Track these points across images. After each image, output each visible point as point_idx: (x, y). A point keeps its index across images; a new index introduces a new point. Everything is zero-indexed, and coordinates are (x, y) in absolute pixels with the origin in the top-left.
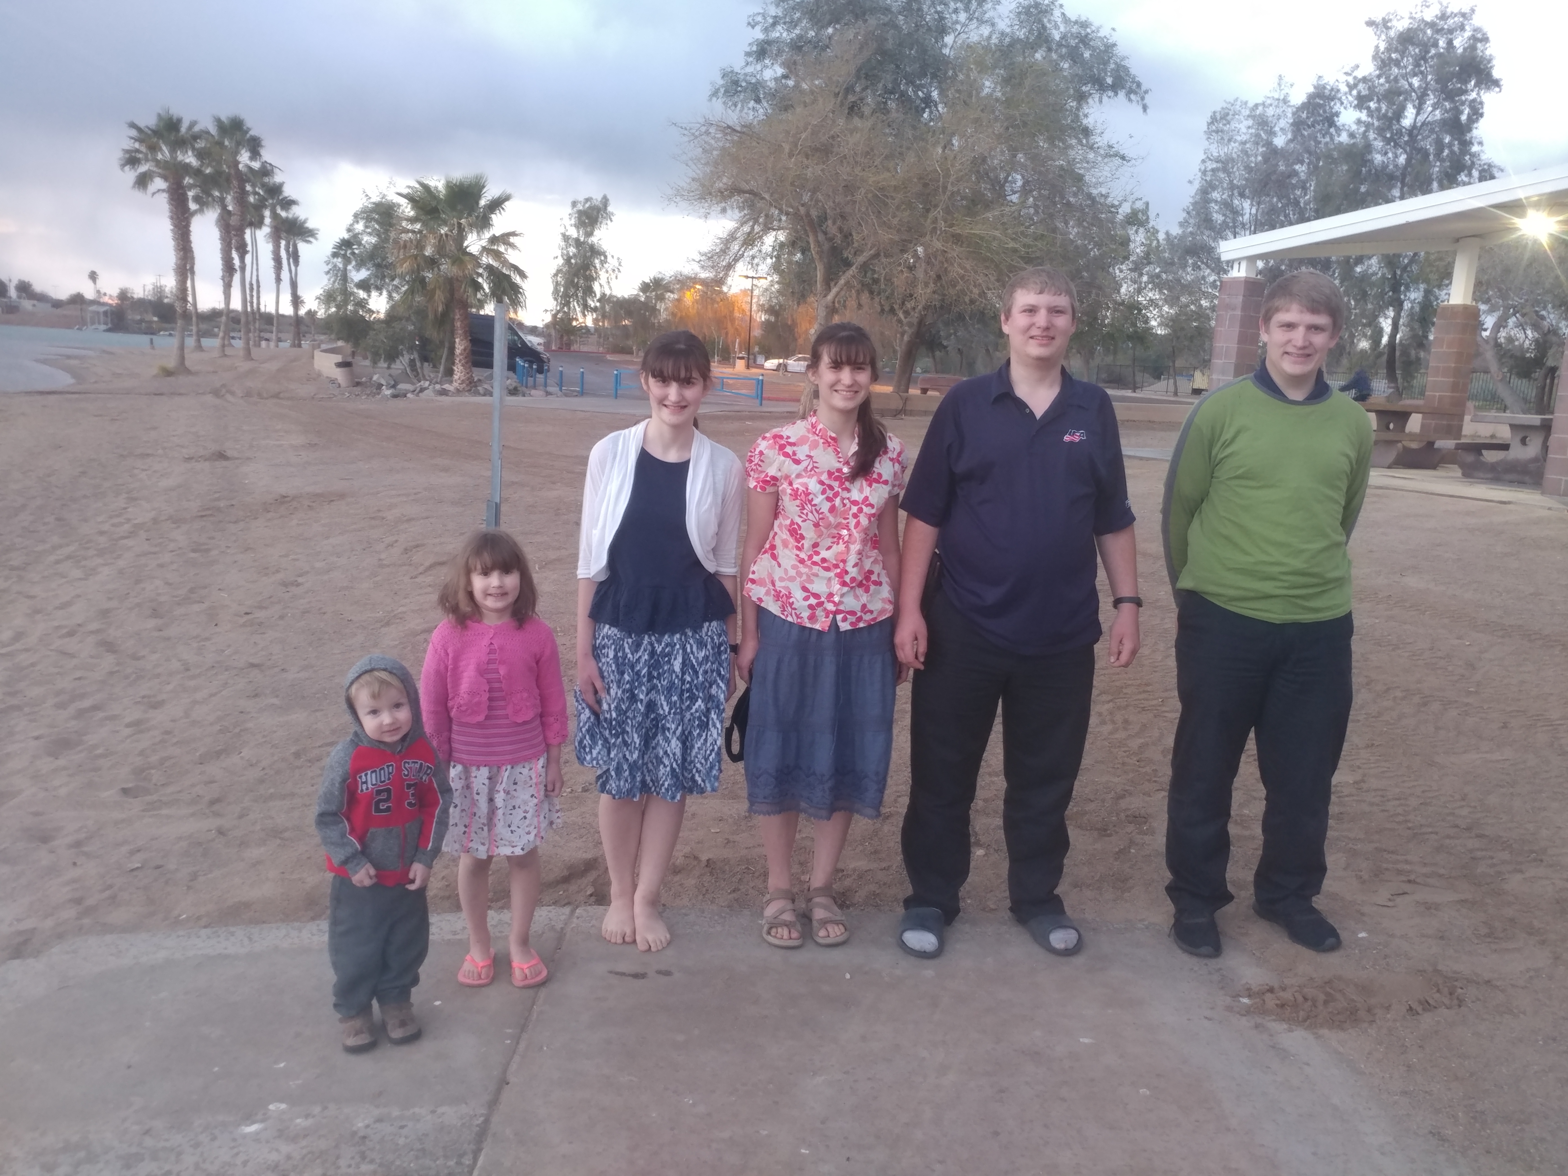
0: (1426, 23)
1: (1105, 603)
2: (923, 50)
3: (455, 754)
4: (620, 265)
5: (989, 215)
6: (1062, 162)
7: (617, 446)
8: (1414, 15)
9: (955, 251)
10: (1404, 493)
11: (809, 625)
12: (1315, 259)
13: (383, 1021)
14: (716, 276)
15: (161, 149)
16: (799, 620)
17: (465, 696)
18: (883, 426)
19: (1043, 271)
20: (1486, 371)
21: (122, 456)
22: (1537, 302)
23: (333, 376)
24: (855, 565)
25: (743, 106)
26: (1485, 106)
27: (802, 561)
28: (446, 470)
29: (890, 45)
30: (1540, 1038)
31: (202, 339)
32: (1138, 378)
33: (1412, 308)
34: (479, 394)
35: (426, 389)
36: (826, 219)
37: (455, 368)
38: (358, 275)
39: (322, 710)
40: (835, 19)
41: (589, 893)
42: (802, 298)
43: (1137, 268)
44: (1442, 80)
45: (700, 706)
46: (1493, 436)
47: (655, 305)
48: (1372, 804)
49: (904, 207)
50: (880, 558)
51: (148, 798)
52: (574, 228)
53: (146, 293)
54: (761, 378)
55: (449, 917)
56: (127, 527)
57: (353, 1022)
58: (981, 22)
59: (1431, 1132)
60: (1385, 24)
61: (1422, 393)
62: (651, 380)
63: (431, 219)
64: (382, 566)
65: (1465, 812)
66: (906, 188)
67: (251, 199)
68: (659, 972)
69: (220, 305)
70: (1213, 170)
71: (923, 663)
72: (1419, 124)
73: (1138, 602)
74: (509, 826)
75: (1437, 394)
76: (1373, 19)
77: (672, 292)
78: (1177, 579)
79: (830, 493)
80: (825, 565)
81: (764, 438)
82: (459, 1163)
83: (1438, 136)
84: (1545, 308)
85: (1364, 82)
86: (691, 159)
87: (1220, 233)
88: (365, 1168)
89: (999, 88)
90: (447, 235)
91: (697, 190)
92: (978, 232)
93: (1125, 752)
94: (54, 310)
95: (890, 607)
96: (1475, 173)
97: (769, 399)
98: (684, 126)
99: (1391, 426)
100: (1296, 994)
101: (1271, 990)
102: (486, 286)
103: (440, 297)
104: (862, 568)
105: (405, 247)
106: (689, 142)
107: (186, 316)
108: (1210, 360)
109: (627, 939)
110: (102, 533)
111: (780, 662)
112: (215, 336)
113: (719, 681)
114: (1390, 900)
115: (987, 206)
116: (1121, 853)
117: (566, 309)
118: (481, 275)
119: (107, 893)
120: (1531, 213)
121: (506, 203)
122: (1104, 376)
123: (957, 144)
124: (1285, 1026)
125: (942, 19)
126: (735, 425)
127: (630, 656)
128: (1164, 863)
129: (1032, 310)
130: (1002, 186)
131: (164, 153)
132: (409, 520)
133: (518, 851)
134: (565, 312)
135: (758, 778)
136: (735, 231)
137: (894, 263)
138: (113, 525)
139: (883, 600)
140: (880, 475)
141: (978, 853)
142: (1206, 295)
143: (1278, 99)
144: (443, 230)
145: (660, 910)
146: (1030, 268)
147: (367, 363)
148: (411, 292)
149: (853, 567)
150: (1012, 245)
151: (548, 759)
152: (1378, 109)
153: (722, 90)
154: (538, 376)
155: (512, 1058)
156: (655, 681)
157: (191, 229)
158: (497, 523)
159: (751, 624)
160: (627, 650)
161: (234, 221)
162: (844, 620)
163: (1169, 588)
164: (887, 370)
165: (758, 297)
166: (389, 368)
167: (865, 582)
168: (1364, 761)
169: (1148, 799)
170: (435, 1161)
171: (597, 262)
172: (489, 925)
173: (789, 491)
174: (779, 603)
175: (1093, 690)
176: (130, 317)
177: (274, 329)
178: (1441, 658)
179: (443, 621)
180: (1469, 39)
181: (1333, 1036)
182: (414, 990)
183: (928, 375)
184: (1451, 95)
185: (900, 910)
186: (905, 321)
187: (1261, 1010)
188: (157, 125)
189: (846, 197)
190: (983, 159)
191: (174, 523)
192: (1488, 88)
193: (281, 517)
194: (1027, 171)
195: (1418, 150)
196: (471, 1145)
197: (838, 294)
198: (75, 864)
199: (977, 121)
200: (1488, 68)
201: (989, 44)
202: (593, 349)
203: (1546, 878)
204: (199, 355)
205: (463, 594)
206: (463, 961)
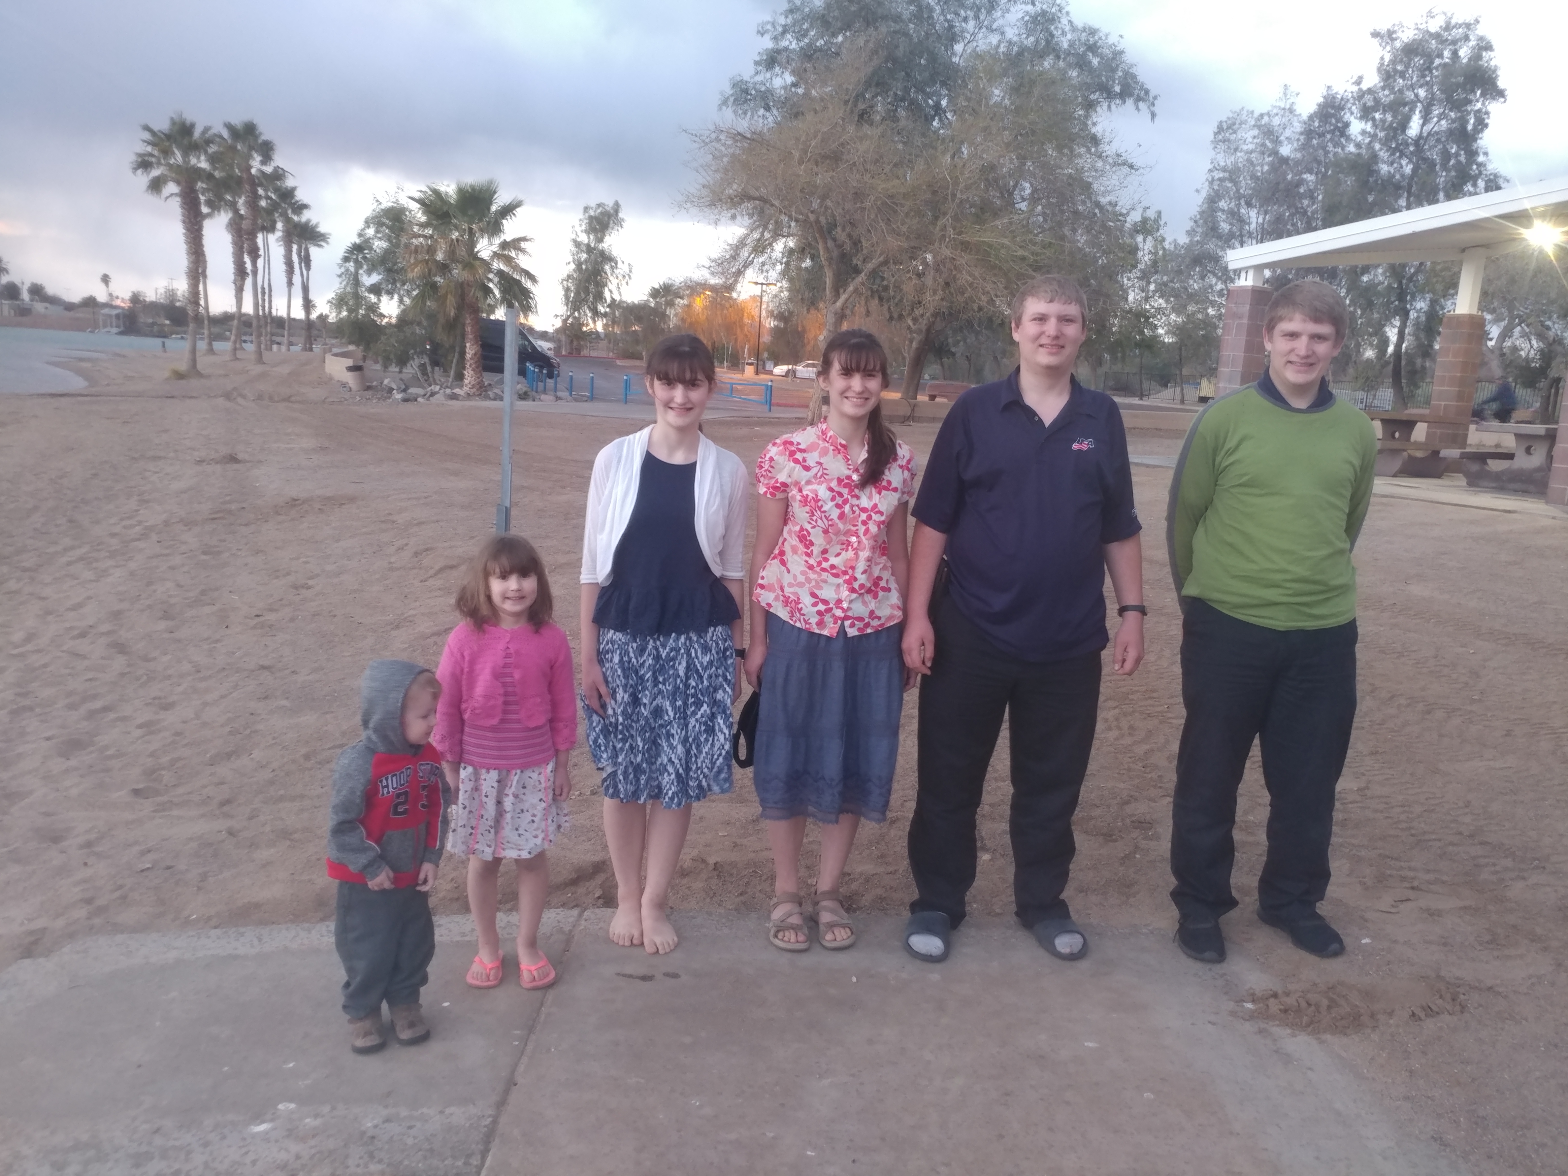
0: (1431, 35)
1: (1112, 608)
2: (933, 58)
3: (466, 756)
4: (631, 271)
5: (998, 223)
6: (1070, 171)
7: (622, 450)
8: (1420, 26)
9: (963, 259)
10: (1409, 501)
11: (817, 631)
12: (1322, 268)
13: (392, 1021)
14: (725, 283)
15: (173, 153)
16: (807, 626)
17: (480, 699)
18: (893, 433)
19: (1054, 279)
21: (134, 458)
22: (1544, 312)
23: (345, 380)
24: (864, 572)
25: (752, 115)
26: (1491, 115)
27: (811, 567)
28: (455, 473)
29: (900, 53)
30: (1541, 1044)
31: (214, 343)
32: (1146, 385)
33: (1418, 317)
34: (490, 399)
35: (437, 393)
36: (835, 226)
37: (466, 373)
38: (370, 279)
39: (332, 712)
40: (847, 26)
41: (597, 895)
42: (812, 303)
43: (1145, 276)
44: (1449, 91)
45: (705, 711)
46: (1497, 446)
47: (665, 310)
48: (1376, 811)
49: (912, 214)
50: (889, 564)
51: (160, 799)
52: (584, 234)
53: (158, 296)
54: (770, 384)
55: (458, 918)
56: (138, 529)
57: (362, 1023)
58: (990, 30)
59: (1433, 1137)
60: (1390, 36)
61: (1427, 402)
62: (657, 383)
63: (442, 224)
64: (392, 569)
65: (1467, 819)
66: (915, 195)
67: (263, 203)
68: (667, 975)
69: (232, 308)
70: (1220, 179)
71: (930, 668)
72: (1425, 135)
73: (1142, 610)
74: (517, 829)
75: (1443, 403)
76: (1378, 30)
77: (682, 298)
78: (1183, 586)
79: (839, 500)
80: (834, 571)
81: (774, 444)
82: (466, 1164)
83: (1444, 146)
84: (1550, 318)
85: (1369, 94)
86: (702, 166)
87: (1227, 242)
88: (374, 1168)
89: (1007, 96)
90: (457, 240)
91: (707, 196)
92: (986, 240)
93: (1130, 758)
94: (66, 312)
95: (899, 614)
96: (1481, 184)
97: (778, 405)
98: (694, 132)
99: (1397, 435)
100: (1300, 1000)
101: (1275, 995)
102: (497, 292)
103: (451, 301)
104: (871, 574)
105: (416, 251)
106: (700, 148)
107: (198, 319)
108: (1216, 369)
109: (635, 942)
110: (113, 535)
111: (789, 667)
112: (227, 339)
113: (726, 686)
114: (1393, 906)
115: (996, 214)
116: (1125, 859)
117: (576, 314)
118: (490, 280)
119: (117, 894)
120: (1537, 223)
121: (517, 209)
122: (1111, 383)
123: (966, 152)
124: (1289, 1031)
125: (951, 27)
126: (744, 431)
127: (634, 660)
128: (1169, 869)
129: (1042, 319)
130: (1011, 194)
131: (178, 157)
132: (420, 524)
133: (525, 855)
134: (575, 318)
135: (767, 783)
136: (745, 237)
137: (903, 270)
138: (125, 527)
139: (892, 606)
140: (889, 483)
141: (984, 857)
142: (1213, 304)
143: (1284, 109)
144: (455, 235)
145: (668, 913)
146: (1039, 277)
147: (378, 367)
148: (422, 297)
149: (862, 573)
150: (1020, 252)
151: (556, 763)
152: (1383, 121)
153: (732, 99)
154: (548, 380)
155: (520, 1058)
156: (660, 686)
157: (204, 233)
159: (760, 629)
160: (632, 655)
161: (246, 225)
162: (852, 625)
163: (1174, 595)
164: (896, 376)
165: (768, 303)
166: (400, 372)
167: (874, 588)
168: (1368, 768)
169: (1154, 804)
170: (443, 1161)
171: (607, 268)
172: (497, 926)
173: (799, 498)
174: (788, 608)
175: (1100, 696)
176: (142, 320)
177: (286, 333)
178: (1445, 666)
179: (461, 624)
180: (1473, 48)
181: (1334, 1041)
182: (422, 990)
183: (937, 382)
184: (1456, 105)
185: (906, 914)
186: (914, 328)
187: (1263, 1015)
188: (171, 129)
189: (855, 203)
190: (992, 167)
191: (186, 526)
192: (1494, 99)
193: (292, 520)
194: (1035, 178)
195: (1425, 160)
196: (479, 1146)
197: (847, 300)
198: (86, 864)
199: (986, 129)
200: (1492, 78)
201: (997, 52)
202: (603, 354)
203: (1549, 885)
204: (211, 359)
205: (482, 598)
206: (472, 962)
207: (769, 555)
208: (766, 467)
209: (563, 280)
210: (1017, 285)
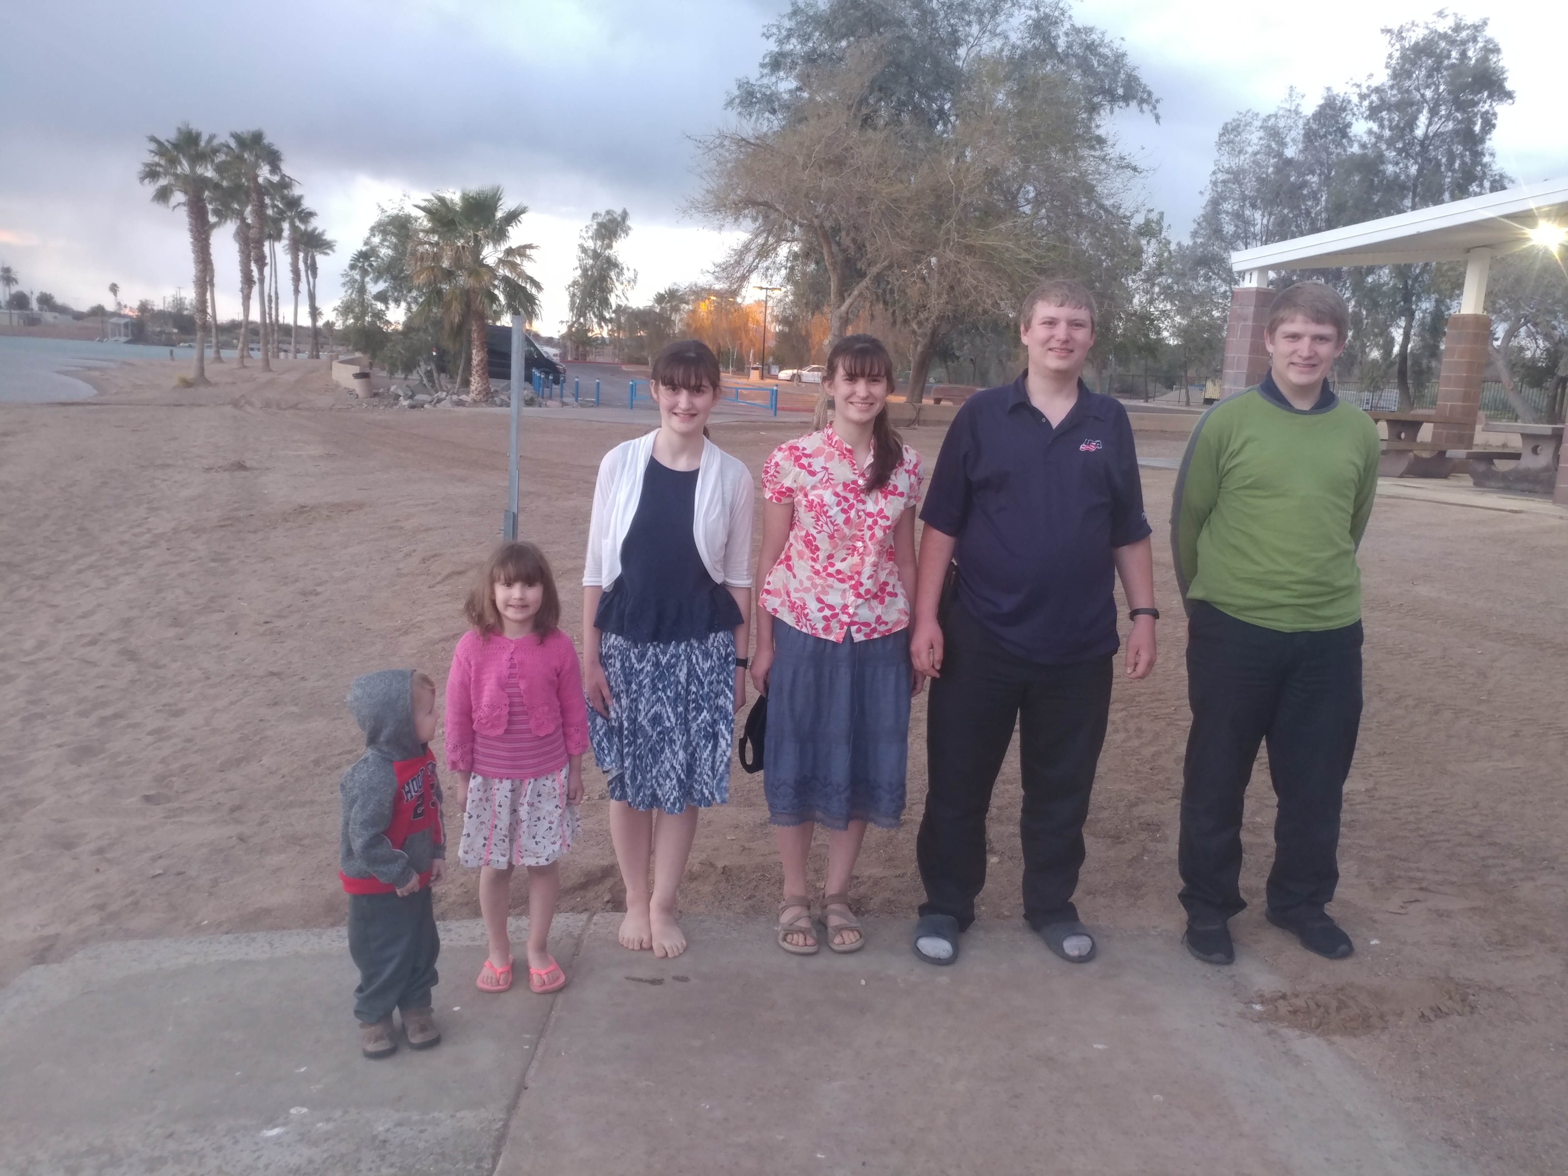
0: (1440, 35)
1: (1122, 612)
2: (936, 63)
3: (478, 766)
4: (636, 277)
5: (1002, 226)
6: (1074, 174)
7: (627, 454)
8: (1430, 26)
9: (968, 263)
10: (1415, 502)
11: (823, 636)
12: (1328, 269)
13: (403, 1026)
14: (730, 287)
15: (180, 163)
16: (814, 632)
17: (486, 709)
18: (899, 436)
19: (1064, 283)
20: (1498, 381)
21: (142, 467)
22: (1550, 312)
23: (351, 387)
24: (870, 577)
25: (757, 119)
26: (1498, 116)
27: (817, 573)
28: (462, 480)
29: (904, 58)
30: (1551, 1045)
31: (221, 351)
32: (1151, 387)
33: (1424, 317)
34: (496, 405)
35: (443, 399)
36: (840, 230)
37: (472, 379)
38: (374, 288)
39: (341, 718)
40: (850, 31)
41: (606, 899)
42: (817, 307)
43: (1150, 278)
44: (1455, 91)
45: (706, 717)
46: (1504, 446)
47: (670, 315)
48: (1384, 812)
49: (917, 218)
50: (896, 569)
51: (171, 805)
52: (591, 240)
53: (166, 305)
54: (775, 388)
55: (467, 923)
56: (147, 537)
57: (373, 1028)
58: (994, 34)
59: (1443, 1139)
60: (1400, 36)
61: (1433, 403)
62: (662, 388)
63: (448, 231)
64: (400, 575)
65: (1476, 820)
66: (919, 199)
67: (270, 212)
68: (676, 978)
69: (239, 316)
70: (1224, 182)
71: (939, 671)
72: (1431, 134)
73: (1154, 613)
74: (534, 837)
75: (1449, 404)
76: (1389, 28)
77: (687, 303)
78: (1188, 589)
79: (845, 505)
80: (840, 576)
81: (780, 449)
82: (478, 1167)
83: (1449, 146)
84: (1556, 318)
85: (1377, 93)
86: (706, 172)
87: (1231, 244)
89: (1011, 100)
90: (463, 247)
91: (711, 202)
92: (990, 243)
93: (1138, 760)
94: (75, 321)
95: (905, 619)
96: (1487, 184)
97: (783, 409)
98: (698, 138)
99: (1403, 435)
100: (1309, 1001)
101: (1284, 997)
102: (502, 298)
103: (456, 308)
104: (877, 580)
105: (422, 259)
106: (704, 154)
107: (206, 328)
108: (1221, 371)
109: (644, 945)
110: (122, 543)
111: (795, 673)
112: (235, 347)
113: (727, 692)
114: (1402, 907)
115: (1001, 217)
116: (1134, 861)
117: (582, 320)
118: (495, 287)
119: (129, 900)
120: (1542, 223)
121: (522, 216)
122: (1116, 386)
123: (969, 156)
124: (1298, 1032)
125: (955, 31)
126: (750, 435)
127: (636, 665)
128: (1176, 871)
129: (1052, 322)
130: (1015, 197)
131: (184, 167)
132: (428, 530)
133: (543, 862)
134: (580, 324)
135: (777, 789)
136: (750, 243)
137: (907, 274)
138: (135, 535)
139: (899, 612)
140: (895, 487)
141: (992, 860)
142: (1218, 306)
143: (1290, 111)
144: (460, 243)
145: (677, 917)
146: (1045, 282)
147: (384, 374)
148: (428, 303)
149: (868, 579)
150: (1025, 256)
151: (570, 769)
152: (1390, 121)
153: (737, 101)
154: (554, 386)
155: (530, 1063)
156: (660, 693)
157: (210, 241)
158: (515, 534)
159: (766, 634)
160: (634, 660)
161: (253, 233)
162: (859, 631)
163: (1179, 597)
164: (901, 380)
165: (772, 308)
166: (406, 379)
167: (880, 594)
168: (1376, 769)
169: (1161, 806)
170: (454, 1166)
171: (613, 274)
172: (508, 930)
173: (804, 503)
174: (794, 614)
176: (150, 329)
177: (293, 340)
178: (1453, 666)
179: (469, 631)
180: (1481, 49)
181: (1344, 1042)
183: (942, 386)
184: (1461, 106)
185: (915, 917)
186: (919, 331)
187: (1272, 1016)
188: (177, 139)
189: (859, 208)
190: (995, 171)
191: (194, 533)
192: (1501, 100)
193: (300, 527)
194: (1039, 182)
195: (1430, 160)
196: (491, 1150)
197: (851, 305)
198: (98, 870)
199: (990, 133)
200: (1499, 79)
201: (1001, 57)
202: (608, 359)
203: (1558, 886)
204: (218, 367)
205: (487, 603)
206: (482, 967)
207: (775, 560)
208: (772, 473)
209: (569, 286)
210: (1022, 288)
